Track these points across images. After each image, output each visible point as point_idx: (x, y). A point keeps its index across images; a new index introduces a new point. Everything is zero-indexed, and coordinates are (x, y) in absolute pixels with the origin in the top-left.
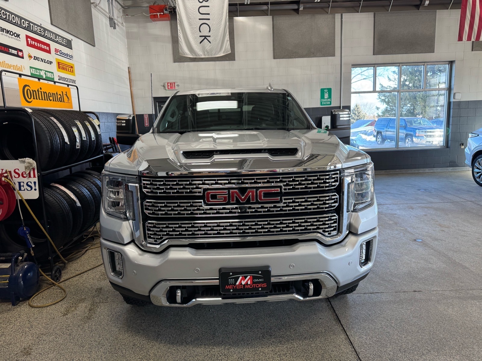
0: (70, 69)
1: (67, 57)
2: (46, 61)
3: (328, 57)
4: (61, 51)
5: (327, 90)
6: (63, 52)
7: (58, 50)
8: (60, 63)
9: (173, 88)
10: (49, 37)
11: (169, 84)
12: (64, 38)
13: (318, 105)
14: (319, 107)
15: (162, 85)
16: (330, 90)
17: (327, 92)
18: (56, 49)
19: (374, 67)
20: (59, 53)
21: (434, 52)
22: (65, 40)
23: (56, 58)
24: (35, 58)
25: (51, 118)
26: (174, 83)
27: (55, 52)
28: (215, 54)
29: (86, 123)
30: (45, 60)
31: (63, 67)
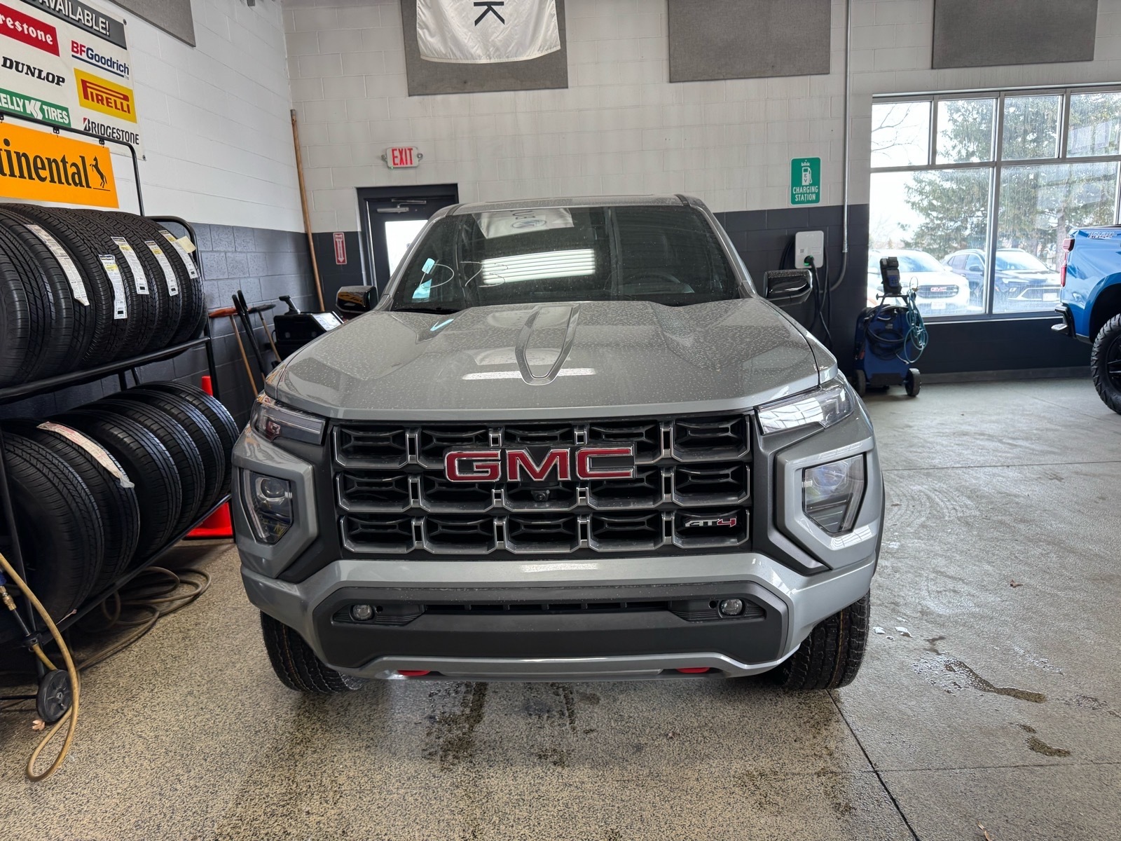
0: (122, 103)
1: (109, 68)
2: (44, 75)
3: (813, 77)
4: (92, 51)
5: (808, 164)
6: (96, 55)
7: (82, 46)
8: (88, 84)
9: (407, 163)
10: (52, 6)
11: (397, 153)
12: (99, 15)
13: (787, 205)
14: (787, 207)
15: (380, 154)
16: (815, 163)
17: (809, 169)
18: (77, 44)
19: (931, 102)
20: (84, 56)
21: (1091, 59)
22: (104, 21)
23: (75, 69)
24: (8, 62)
25: (29, 226)
26: (410, 150)
27: (73, 51)
28: (516, 53)
29: (150, 247)
30: (40, 71)
31: (97, 95)
